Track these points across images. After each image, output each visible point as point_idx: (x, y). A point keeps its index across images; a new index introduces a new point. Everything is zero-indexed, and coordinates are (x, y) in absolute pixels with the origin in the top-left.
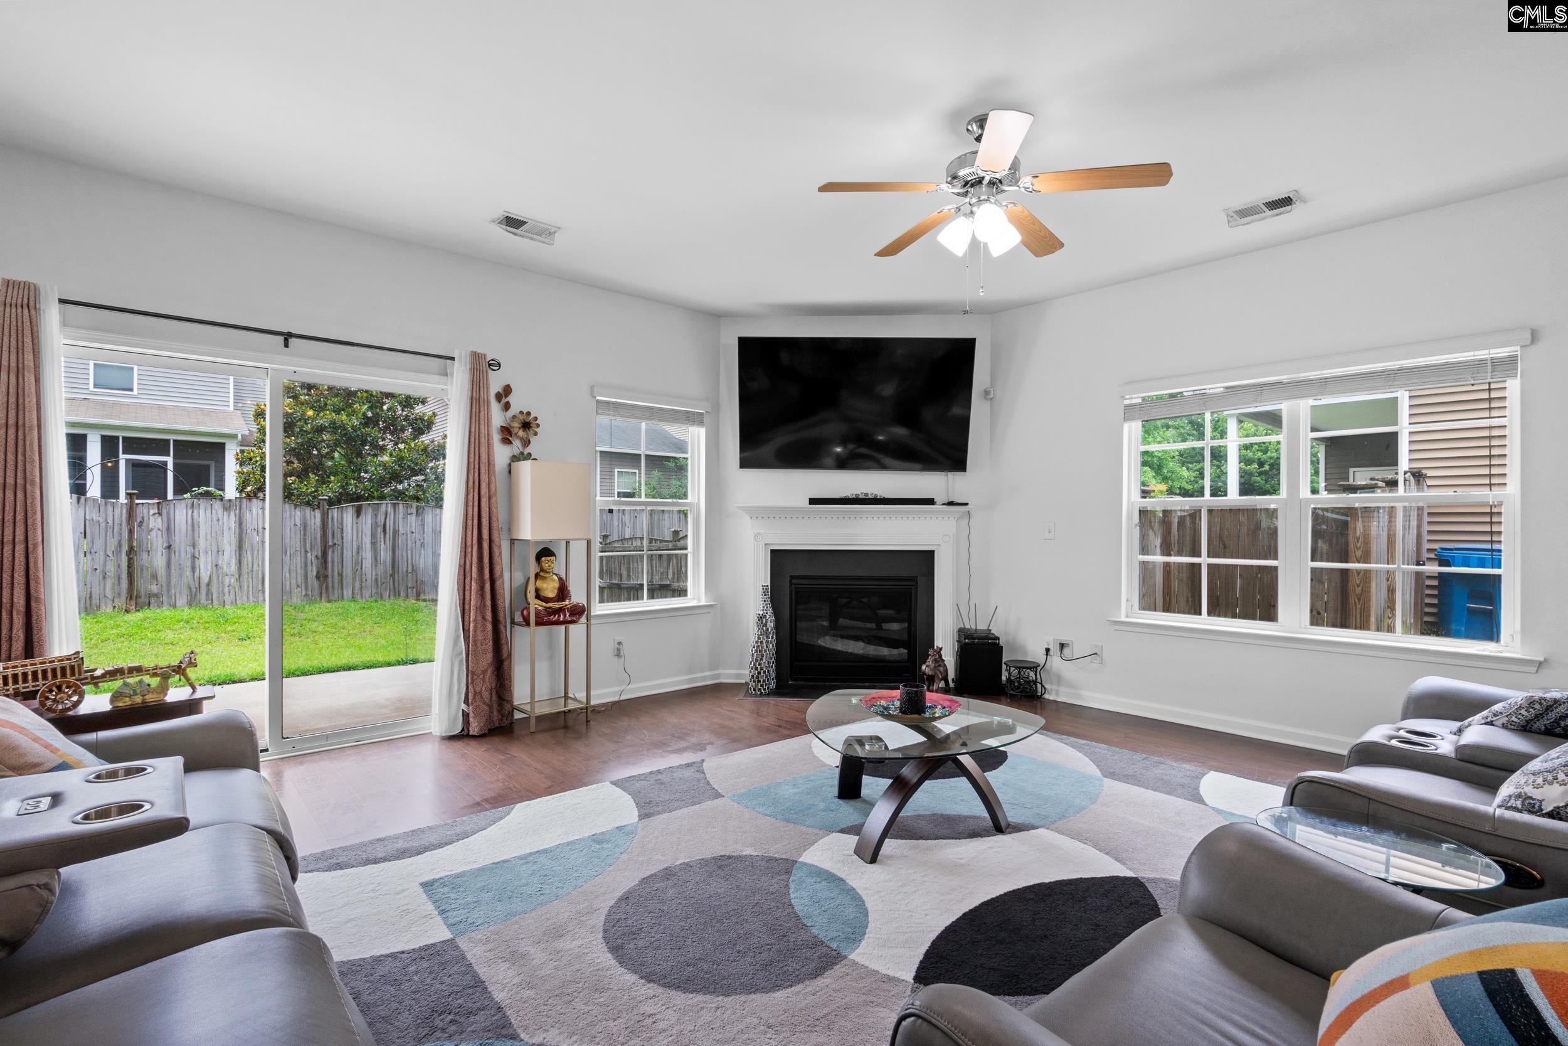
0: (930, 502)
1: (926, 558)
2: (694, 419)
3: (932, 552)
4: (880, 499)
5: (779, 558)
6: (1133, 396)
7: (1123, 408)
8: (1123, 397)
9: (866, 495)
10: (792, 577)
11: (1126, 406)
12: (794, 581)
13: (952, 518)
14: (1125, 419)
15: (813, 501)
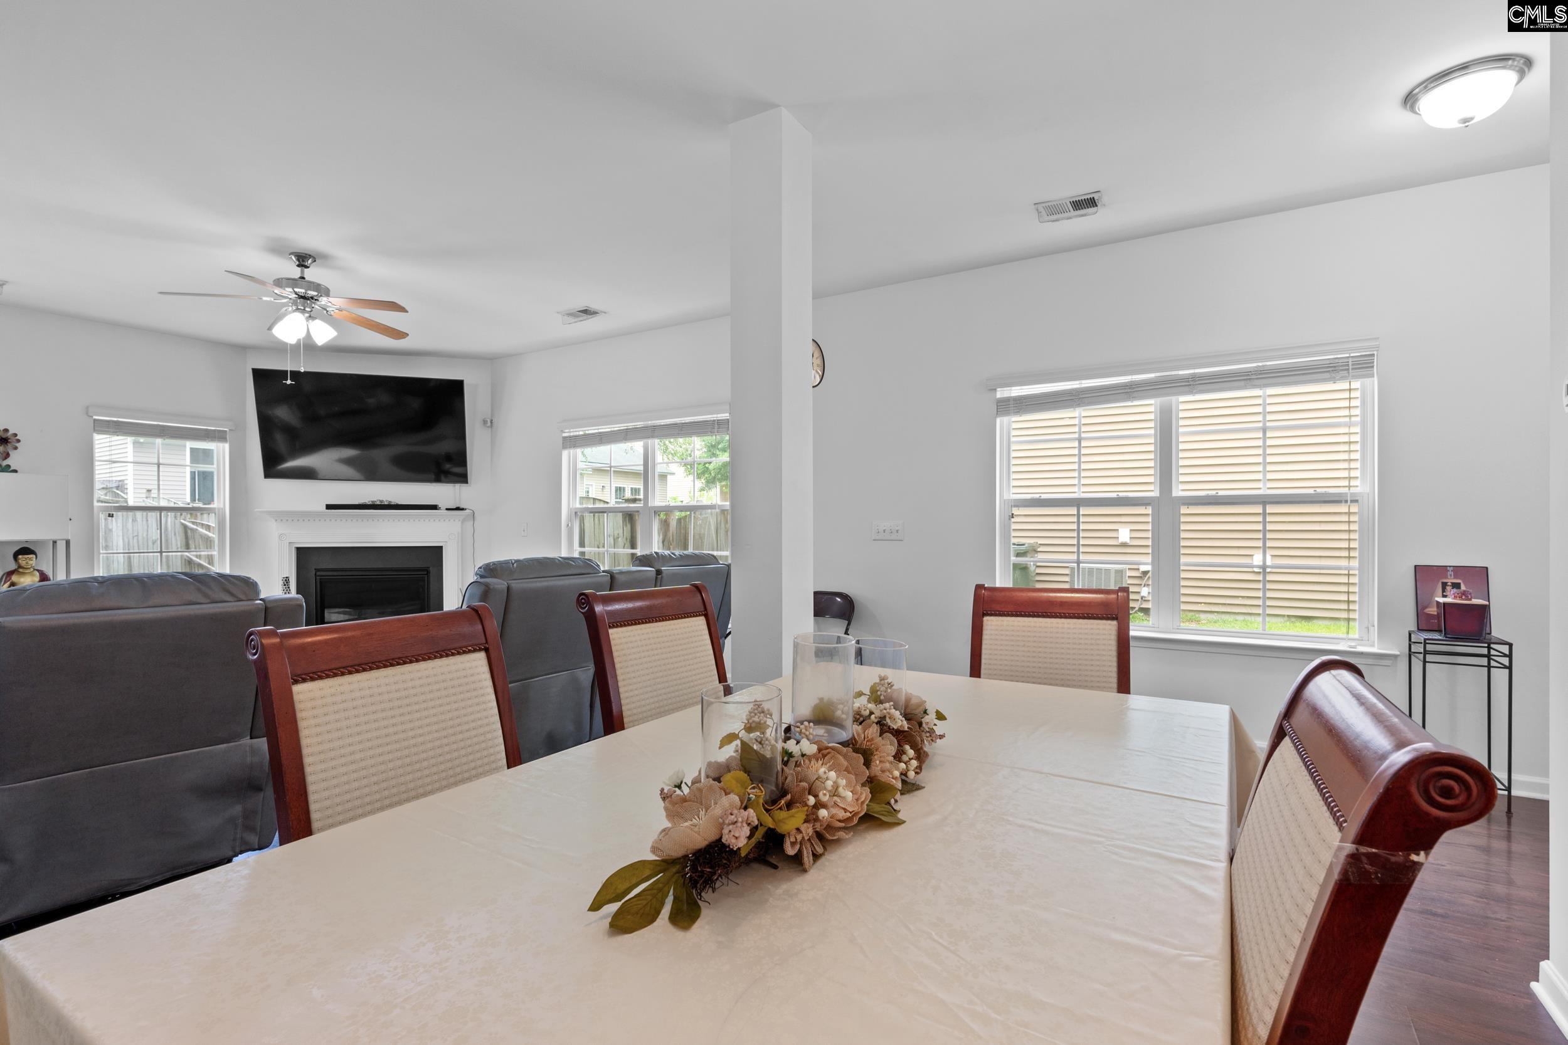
0: (434, 507)
1: (436, 553)
2: (219, 436)
3: (441, 548)
4: (394, 505)
5: (304, 555)
6: (572, 430)
7: (562, 439)
8: (562, 432)
9: (381, 501)
10: (317, 570)
11: (564, 438)
12: (318, 573)
13: (457, 521)
14: (564, 447)
15: (329, 507)
